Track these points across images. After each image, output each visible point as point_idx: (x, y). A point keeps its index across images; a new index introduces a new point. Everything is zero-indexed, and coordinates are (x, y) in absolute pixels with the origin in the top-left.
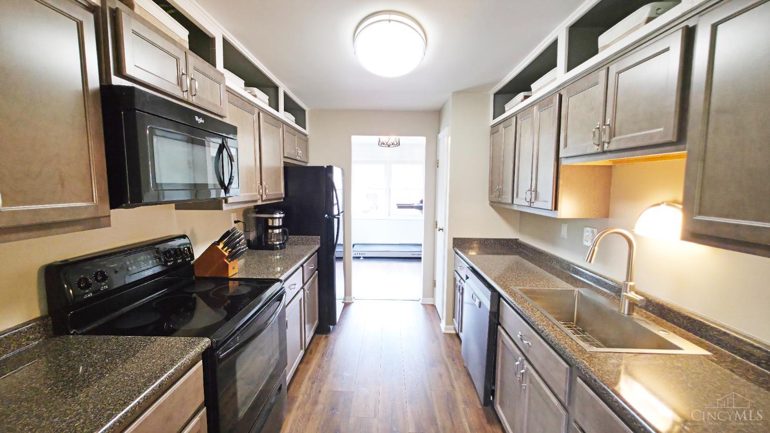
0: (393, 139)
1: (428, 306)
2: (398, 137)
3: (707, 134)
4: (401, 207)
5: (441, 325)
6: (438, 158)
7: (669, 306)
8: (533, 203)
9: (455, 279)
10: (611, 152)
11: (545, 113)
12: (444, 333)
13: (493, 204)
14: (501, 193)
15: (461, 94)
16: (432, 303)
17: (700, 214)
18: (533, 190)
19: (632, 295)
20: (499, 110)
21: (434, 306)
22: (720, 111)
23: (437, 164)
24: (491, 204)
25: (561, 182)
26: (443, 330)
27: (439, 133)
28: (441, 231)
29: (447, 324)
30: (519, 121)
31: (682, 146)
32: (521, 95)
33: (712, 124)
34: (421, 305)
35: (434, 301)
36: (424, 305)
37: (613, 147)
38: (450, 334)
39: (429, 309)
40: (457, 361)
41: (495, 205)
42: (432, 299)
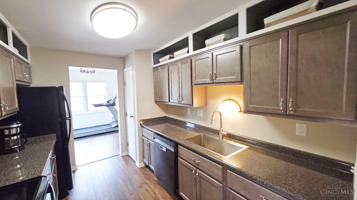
0: (90, 69)
1: (125, 157)
2: (94, 69)
3: (250, 79)
4: (96, 106)
5: (136, 164)
6: (124, 81)
7: (232, 134)
8: (181, 102)
9: (143, 140)
10: (216, 83)
11: (184, 66)
12: (140, 168)
13: (156, 102)
14: (162, 97)
15: (139, 51)
16: (127, 154)
17: (251, 104)
18: (180, 96)
19: (223, 132)
20: (156, 61)
21: (128, 156)
22: (254, 73)
23: (124, 84)
24: (155, 102)
25: (194, 93)
26: (139, 167)
27: (124, 68)
28: (132, 117)
29: (140, 163)
30: (170, 67)
31: (242, 83)
32: (168, 56)
33: (252, 77)
34: (121, 157)
35: (128, 153)
36: (122, 157)
37: (217, 81)
38: (142, 167)
39: (126, 158)
40: (151, 179)
41: (157, 102)
42: (127, 152)
